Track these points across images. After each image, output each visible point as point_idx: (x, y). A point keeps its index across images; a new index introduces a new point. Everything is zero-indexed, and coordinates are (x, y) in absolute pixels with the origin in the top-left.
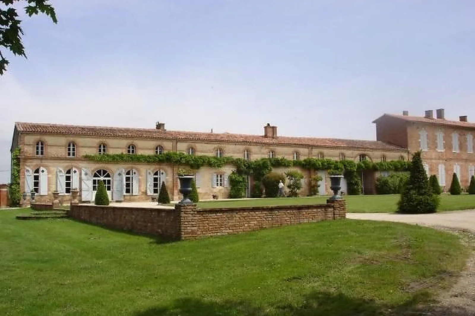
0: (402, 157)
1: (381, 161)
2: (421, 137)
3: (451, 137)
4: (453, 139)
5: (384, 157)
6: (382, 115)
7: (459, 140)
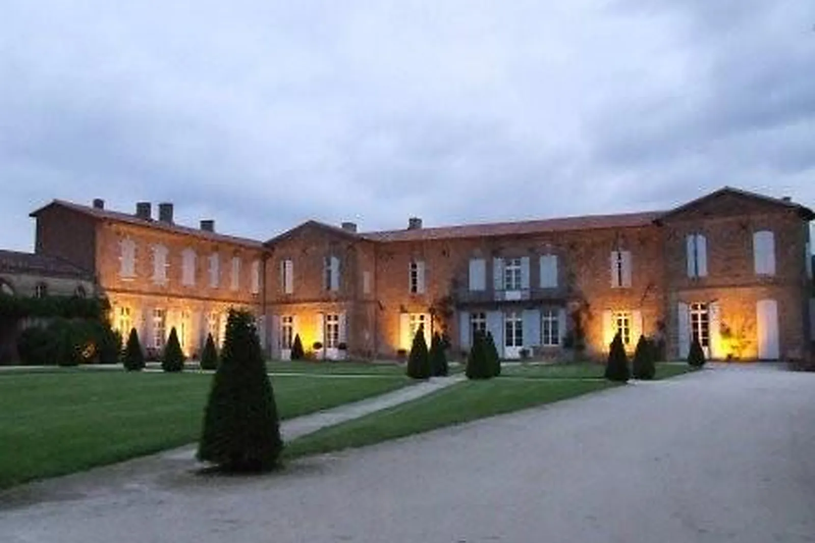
0: (81, 289)
1: (35, 295)
2: (123, 253)
3: (180, 257)
4: (185, 260)
5: (44, 287)
6: (50, 201)
7: (196, 263)
